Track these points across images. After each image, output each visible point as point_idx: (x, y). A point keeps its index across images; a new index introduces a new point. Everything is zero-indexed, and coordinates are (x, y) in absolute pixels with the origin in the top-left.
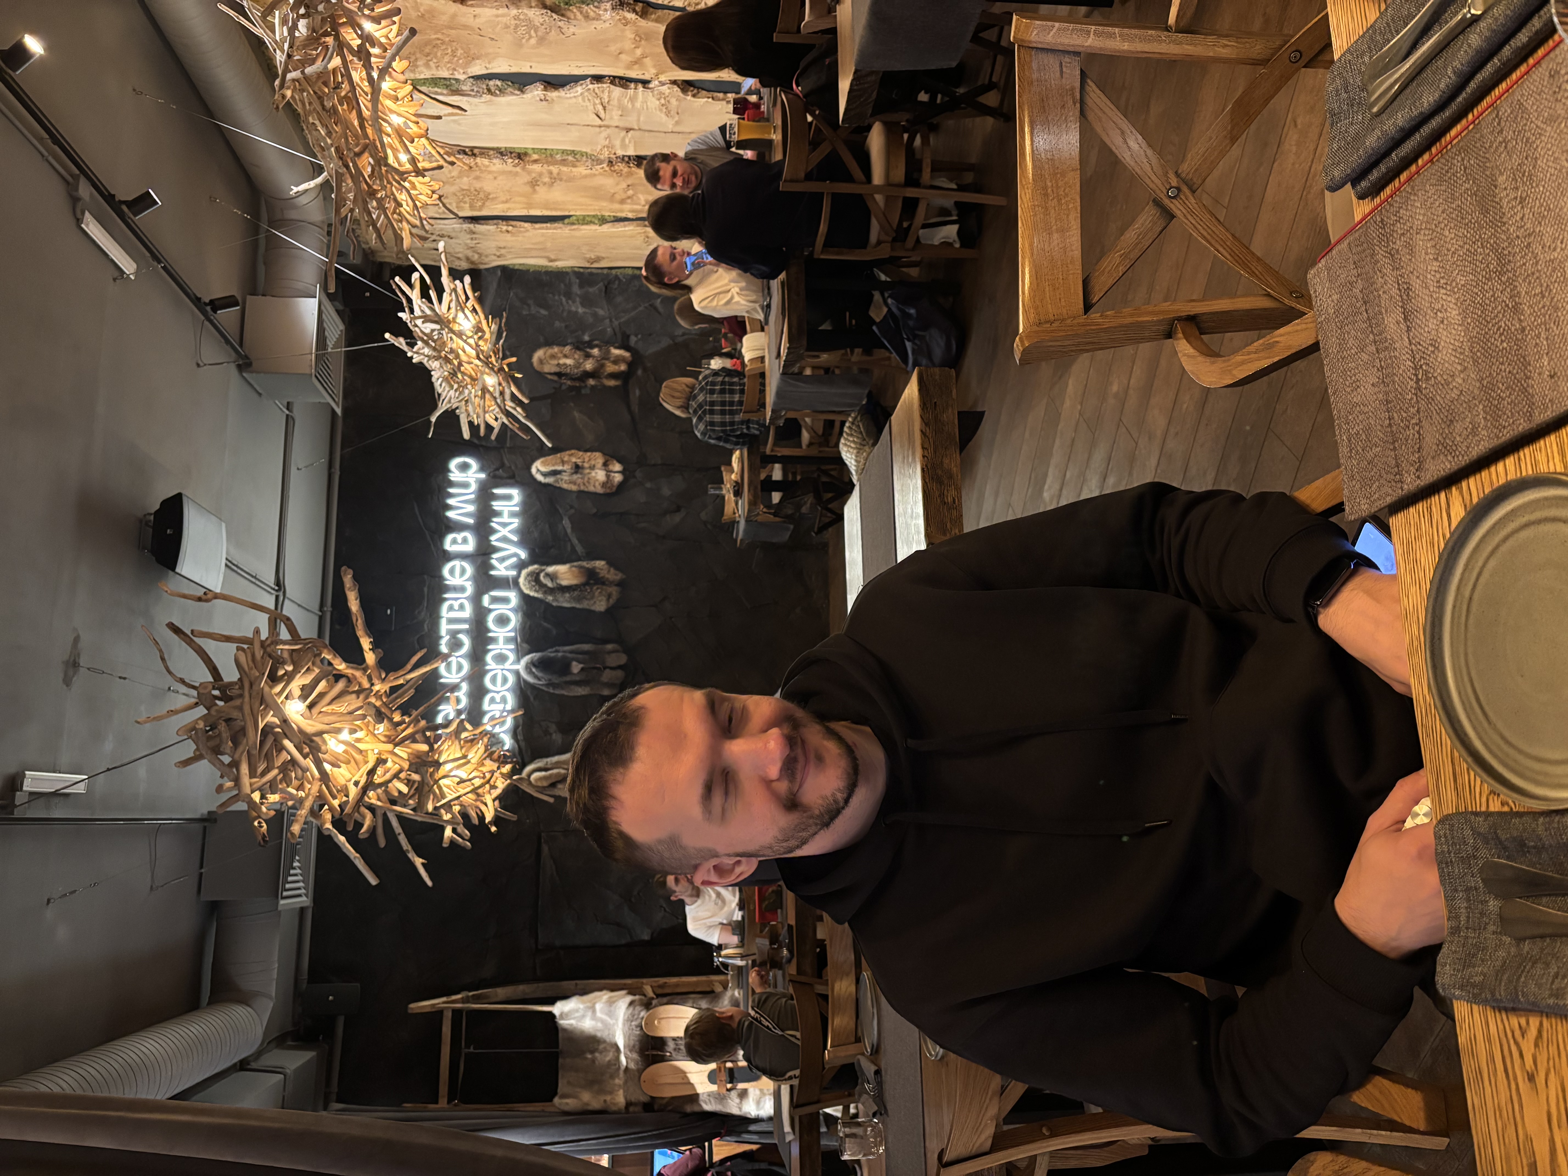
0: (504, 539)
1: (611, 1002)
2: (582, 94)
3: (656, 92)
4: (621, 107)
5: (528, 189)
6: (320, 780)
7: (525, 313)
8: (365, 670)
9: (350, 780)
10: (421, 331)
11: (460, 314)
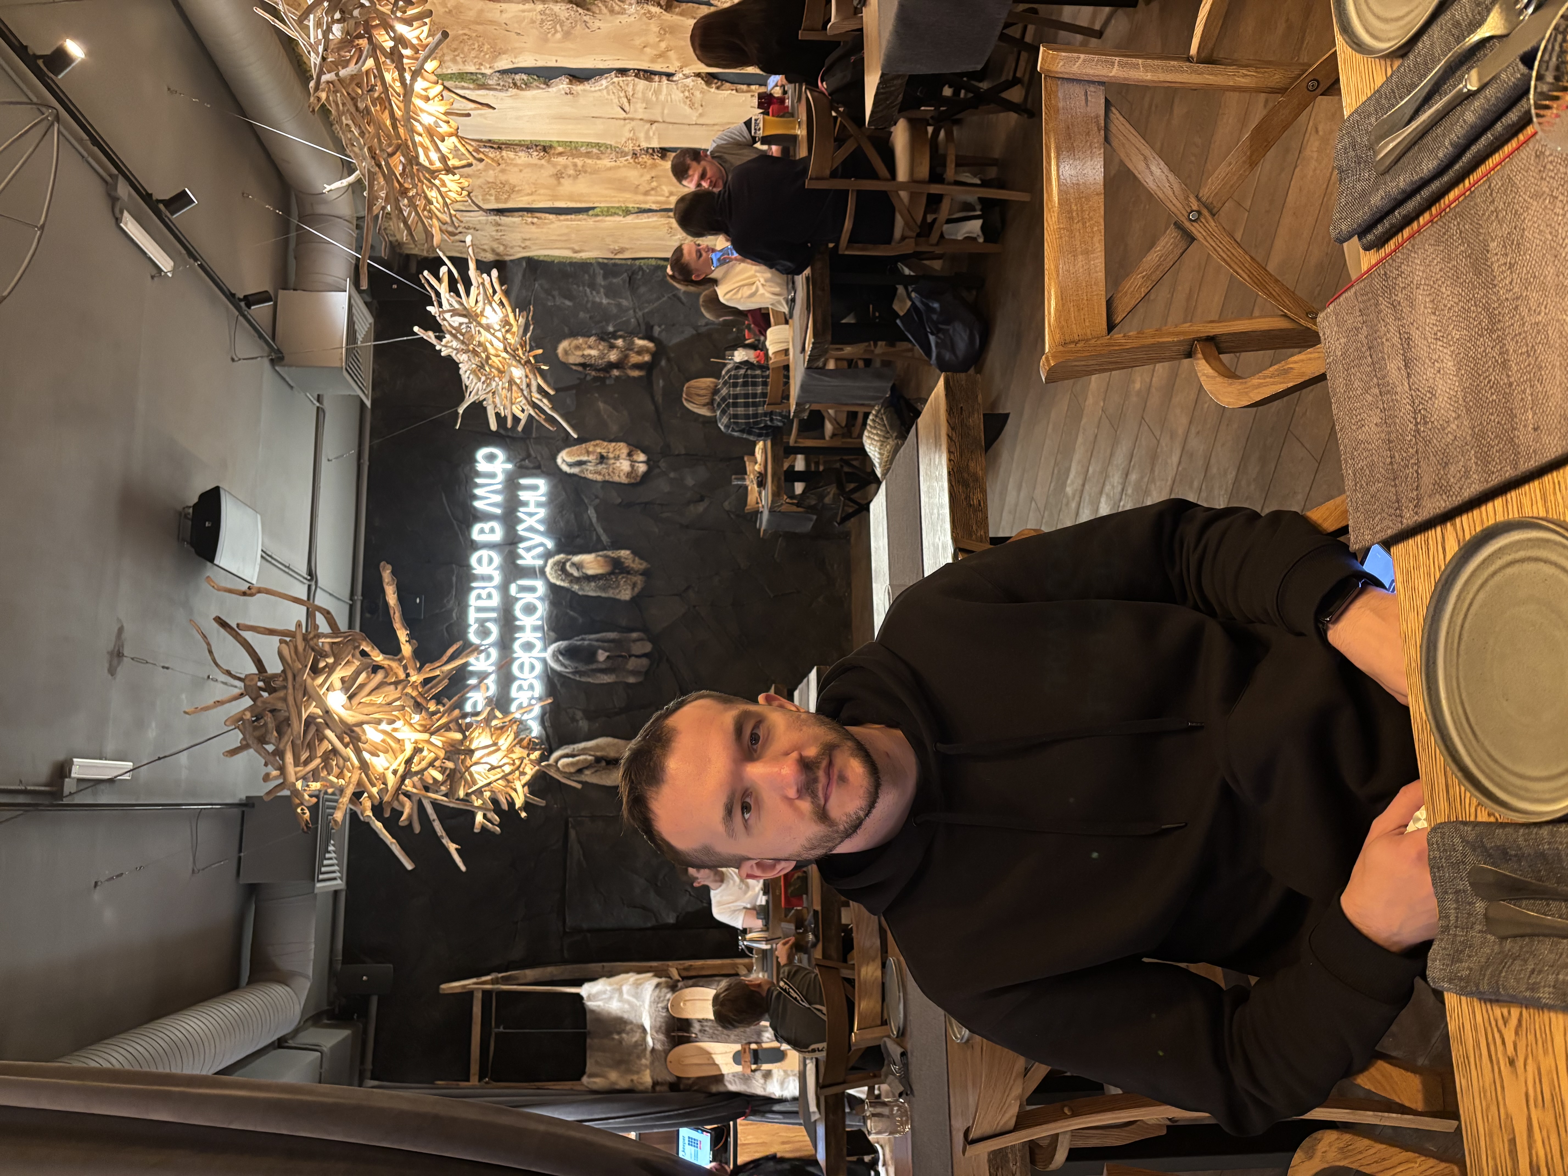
0: (531, 529)
1: (637, 985)
2: (607, 87)
3: (680, 85)
4: (645, 100)
5: (553, 181)
6: (360, 768)
7: (549, 304)
8: (400, 660)
9: (387, 769)
10: (450, 325)
11: (488, 307)
